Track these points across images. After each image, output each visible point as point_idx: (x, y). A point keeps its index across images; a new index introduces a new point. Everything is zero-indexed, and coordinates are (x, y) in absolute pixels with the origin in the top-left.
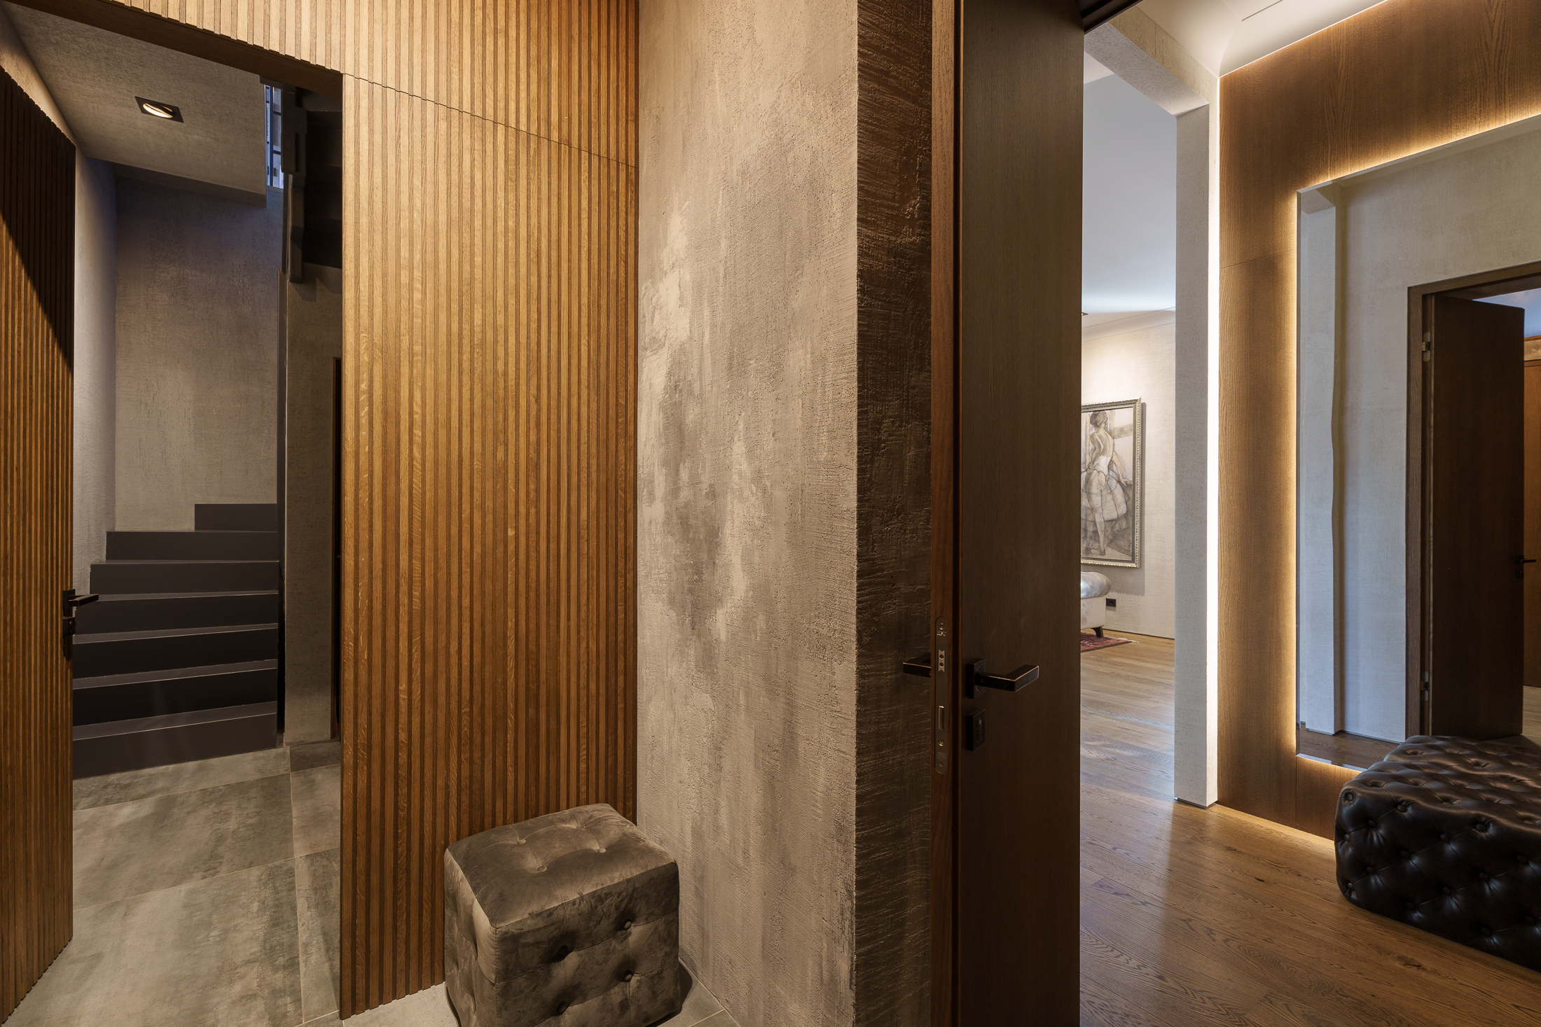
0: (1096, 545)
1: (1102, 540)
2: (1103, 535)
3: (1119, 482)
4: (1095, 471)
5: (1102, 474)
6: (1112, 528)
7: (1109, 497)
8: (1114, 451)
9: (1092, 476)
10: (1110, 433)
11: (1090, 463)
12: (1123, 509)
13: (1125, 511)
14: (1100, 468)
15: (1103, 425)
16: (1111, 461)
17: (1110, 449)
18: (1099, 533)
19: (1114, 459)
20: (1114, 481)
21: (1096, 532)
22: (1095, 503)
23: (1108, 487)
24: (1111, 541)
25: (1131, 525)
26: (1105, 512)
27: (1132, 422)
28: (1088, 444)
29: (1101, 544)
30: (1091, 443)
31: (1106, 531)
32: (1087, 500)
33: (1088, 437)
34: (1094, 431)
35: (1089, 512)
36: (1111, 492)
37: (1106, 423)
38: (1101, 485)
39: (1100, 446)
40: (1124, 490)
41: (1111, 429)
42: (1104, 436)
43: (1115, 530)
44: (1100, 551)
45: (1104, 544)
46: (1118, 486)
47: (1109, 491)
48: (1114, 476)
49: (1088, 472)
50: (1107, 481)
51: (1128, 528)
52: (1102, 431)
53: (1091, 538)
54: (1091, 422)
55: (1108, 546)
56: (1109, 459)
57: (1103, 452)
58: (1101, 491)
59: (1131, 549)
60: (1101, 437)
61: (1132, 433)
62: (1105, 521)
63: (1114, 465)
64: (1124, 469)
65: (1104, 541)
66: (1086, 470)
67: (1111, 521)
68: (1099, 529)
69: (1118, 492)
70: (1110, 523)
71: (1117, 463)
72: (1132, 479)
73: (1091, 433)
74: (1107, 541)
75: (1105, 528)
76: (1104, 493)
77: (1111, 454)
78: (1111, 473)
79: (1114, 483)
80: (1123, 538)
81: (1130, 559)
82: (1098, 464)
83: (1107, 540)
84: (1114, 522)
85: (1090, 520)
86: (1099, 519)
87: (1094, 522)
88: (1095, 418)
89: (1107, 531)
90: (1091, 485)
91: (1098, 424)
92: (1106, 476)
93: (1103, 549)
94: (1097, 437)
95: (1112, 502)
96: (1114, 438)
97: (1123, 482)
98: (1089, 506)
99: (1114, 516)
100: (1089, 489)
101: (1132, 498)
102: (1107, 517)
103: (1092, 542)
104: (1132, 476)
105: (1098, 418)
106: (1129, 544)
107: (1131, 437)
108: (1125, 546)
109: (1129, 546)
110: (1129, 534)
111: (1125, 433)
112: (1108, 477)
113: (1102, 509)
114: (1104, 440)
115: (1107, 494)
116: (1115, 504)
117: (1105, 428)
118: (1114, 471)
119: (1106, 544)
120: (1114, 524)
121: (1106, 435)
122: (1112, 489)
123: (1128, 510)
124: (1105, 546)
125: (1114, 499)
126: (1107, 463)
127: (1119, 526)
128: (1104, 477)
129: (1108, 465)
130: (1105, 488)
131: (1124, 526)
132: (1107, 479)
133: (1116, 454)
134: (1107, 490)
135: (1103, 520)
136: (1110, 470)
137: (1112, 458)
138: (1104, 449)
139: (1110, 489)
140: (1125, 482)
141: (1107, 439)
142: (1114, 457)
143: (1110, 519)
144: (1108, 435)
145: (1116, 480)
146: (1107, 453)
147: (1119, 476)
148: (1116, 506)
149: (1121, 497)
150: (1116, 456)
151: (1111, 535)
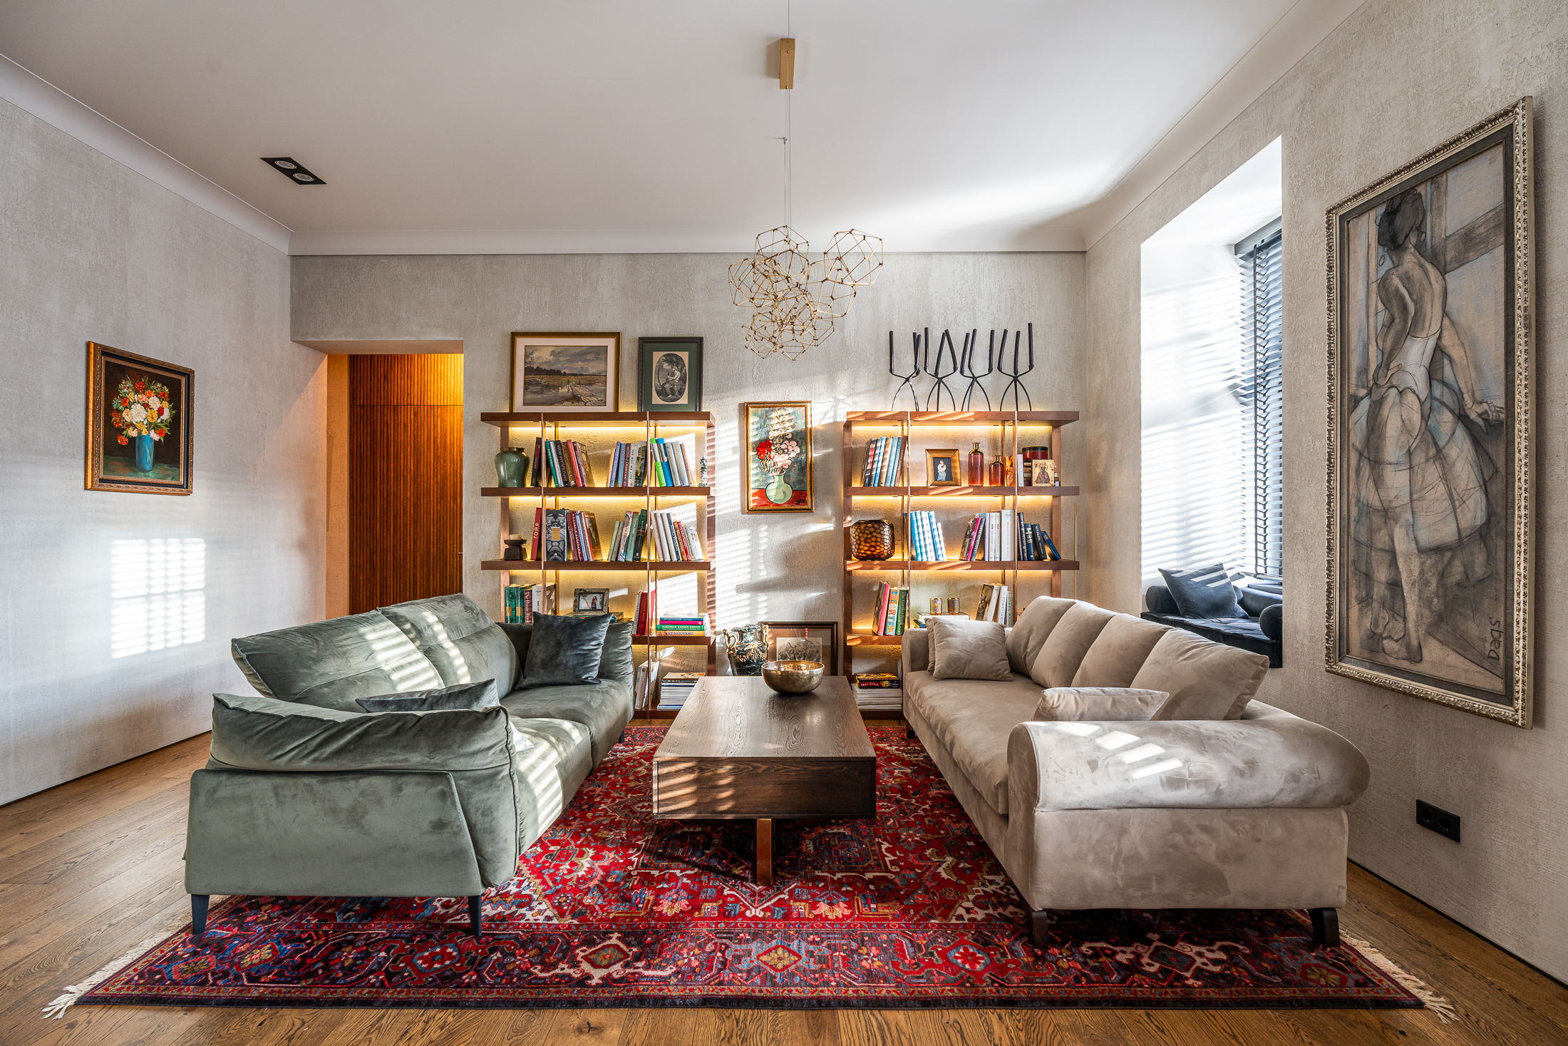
0: (1399, 627)
1: (1412, 609)
2: (1415, 597)
3: (1462, 417)
4: (1393, 392)
5: (1410, 397)
6: (1442, 575)
7: (1433, 472)
8: (1445, 313)
9: (1386, 410)
10: (1435, 258)
11: (1379, 367)
12: (1474, 512)
13: (1480, 519)
14: (1408, 381)
15: (1413, 239)
16: (1441, 353)
17: (1435, 311)
18: (1406, 588)
19: (1446, 341)
20: (1447, 417)
21: (1395, 585)
22: (1391, 493)
23: (1429, 435)
24: (1441, 618)
25: (1501, 567)
26: (1422, 521)
27: (1499, 199)
28: (1371, 311)
29: (1411, 625)
30: (1381, 306)
31: (1422, 582)
32: (1371, 484)
33: (1374, 287)
34: (1389, 264)
35: (1377, 520)
36: (1439, 455)
37: (1420, 229)
38: (1409, 432)
39: (1404, 308)
40: (1476, 443)
41: (1436, 241)
42: (1420, 273)
43: (1451, 581)
44: (1408, 646)
45: (1417, 625)
46: (1460, 432)
47: (1432, 452)
48: (1448, 398)
49: (1375, 397)
50: (1425, 418)
51: (1491, 576)
52: (1410, 260)
53: (1383, 604)
54: (1379, 240)
55: (1429, 633)
56: (1431, 343)
57: (1415, 327)
58: (1410, 453)
59: (1501, 652)
60: (1407, 279)
61: (1502, 239)
62: (1422, 551)
63: (1446, 362)
64: (1478, 369)
65: (1421, 616)
66: (1369, 394)
67: (1438, 550)
68: (1404, 577)
69: (1460, 451)
70: (1433, 557)
71: (1456, 353)
72: (1501, 403)
73: (1383, 272)
74: (1427, 617)
75: (1422, 573)
76: (1419, 458)
77: (1435, 327)
78: (1437, 392)
79: (1445, 420)
80: (1475, 610)
81: (1498, 685)
82: (1400, 368)
83: (1426, 612)
84: (1448, 555)
85: (1380, 545)
86: (1402, 544)
87: (1392, 553)
88: (1390, 223)
89: (1427, 583)
90: (1382, 436)
91: (1401, 239)
92: (1422, 403)
93: (1415, 643)
94: (1396, 281)
95: (1442, 489)
96: (1444, 272)
97: (1473, 416)
98: (1377, 504)
99: (1448, 533)
100: (1376, 449)
101: (1502, 470)
102: (1426, 538)
103: (1386, 615)
104: (1502, 390)
105: (1399, 220)
106: (1496, 635)
107: (1500, 252)
108: (1485, 640)
109: (1495, 640)
110: (1496, 599)
111: (1480, 243)
112: (1428, 405)
113: (1413, 512)
114: (1417, 286)
115: (1427, 460)
116: (1451, 495)
117: (1419, 247)
118: (1444, 383)
119: (1424, 627)
120: (1446, 560)
121: (1421, 266)
122: (1441, 444)
123: (1490, 515)
124: (1422, 632)
125: (1445, 478)
126: (1426, 360)
127: (1461, 569)
128: (1416, 405)
129: (1427, 365)
130: (1421, 441)
131: (1479, 570)
132: (1427, 412)
133: (1453, 323)
134: (1428, 448)
135: (1414, 546)
136: (1434, 382)
137: (1439, 338)
138: (1419, 313)
139: (1436, 444)
140: (1480, 415)
141: (1425, 282)
142: (1445, 333)
143: (1435, 544)
144: (1428, 266)
145: (1452, 411)
146: (1427, 325)
147: (1458, 395)
148: (1452, 501)
149: (1468, 467)
150: (1452, 331)
151: (1438, 597)
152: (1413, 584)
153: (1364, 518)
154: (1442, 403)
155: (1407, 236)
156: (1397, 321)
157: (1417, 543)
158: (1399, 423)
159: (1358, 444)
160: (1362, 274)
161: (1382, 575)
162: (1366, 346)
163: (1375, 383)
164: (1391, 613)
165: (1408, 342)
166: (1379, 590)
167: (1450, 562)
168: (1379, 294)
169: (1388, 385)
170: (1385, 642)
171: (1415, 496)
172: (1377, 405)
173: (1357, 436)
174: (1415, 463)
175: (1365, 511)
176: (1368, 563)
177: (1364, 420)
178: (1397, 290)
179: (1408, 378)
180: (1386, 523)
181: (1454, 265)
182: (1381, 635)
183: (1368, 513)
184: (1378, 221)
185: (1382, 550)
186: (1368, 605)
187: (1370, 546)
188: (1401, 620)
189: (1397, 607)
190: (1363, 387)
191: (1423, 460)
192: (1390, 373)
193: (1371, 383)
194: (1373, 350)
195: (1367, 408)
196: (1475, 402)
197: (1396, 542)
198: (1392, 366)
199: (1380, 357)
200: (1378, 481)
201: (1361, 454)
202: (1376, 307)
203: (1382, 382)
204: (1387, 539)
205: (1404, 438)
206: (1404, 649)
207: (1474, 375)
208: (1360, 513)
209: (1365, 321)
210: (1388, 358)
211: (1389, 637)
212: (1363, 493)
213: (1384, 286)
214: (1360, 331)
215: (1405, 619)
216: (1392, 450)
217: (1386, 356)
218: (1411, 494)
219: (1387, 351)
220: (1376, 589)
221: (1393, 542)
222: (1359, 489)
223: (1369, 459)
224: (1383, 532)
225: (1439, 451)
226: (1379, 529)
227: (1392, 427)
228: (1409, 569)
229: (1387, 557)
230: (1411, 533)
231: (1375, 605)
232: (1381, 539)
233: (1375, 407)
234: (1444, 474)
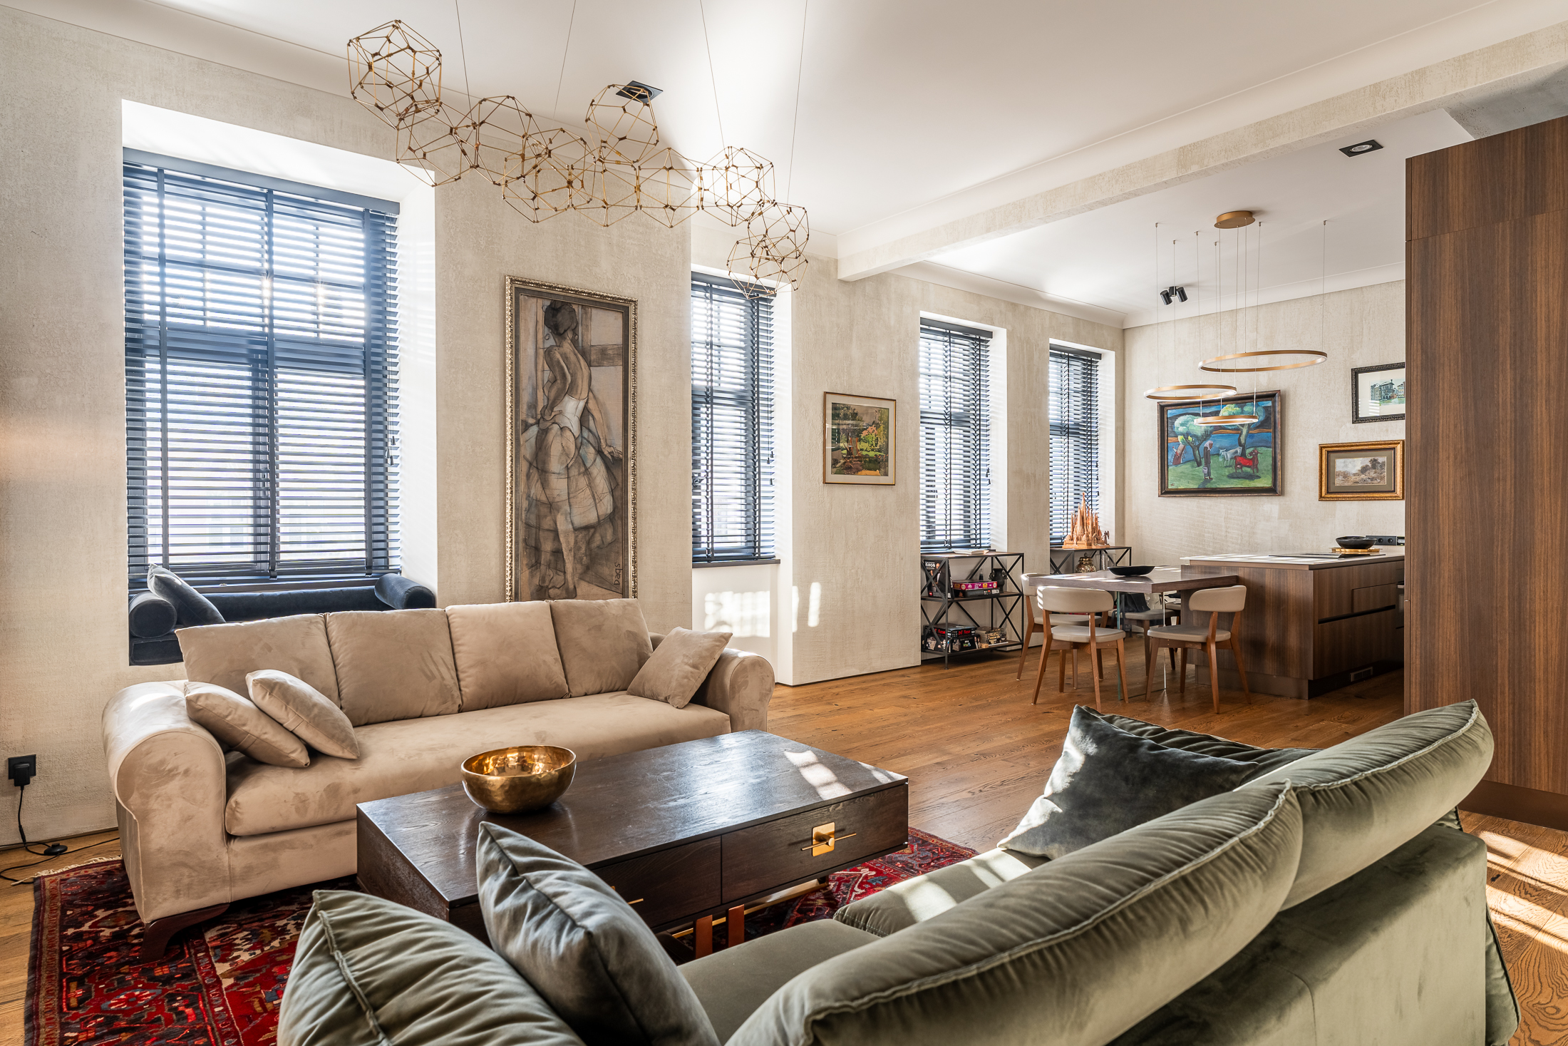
0: (559, 579)
1: (569, 566)
2: (571, 558)
3: (600, 452)
4: (556, 427)
5: (568, 433)
6: (589, 543)
7: (583, 481)
8: (590, 390)
9: (551, 436)
10: (584, 353)
11: (545, 408)
12: (606, 506)
13: (610, 510)
14: (566, 423)
15: (570, 335)
16: (586, 412)
17: (583, 385)
18: (565, 553)
19: (592, 405)
20: (592, 450)
21: (558, 552)
22: (556, 493)
23: (580, 460)
24: (588, 568)
26: (575, 511)
27: (619, 341)
28: (540, 367)
29: (569, 577)
30: (546, 367)
31: (577, 547)
32: (539, 485)
33: (541, 352)
34: (551, 342)
35: (544, 510)
36: (587, 472)
37: (575, 331)
38: (567, 455)
39: (564, 376)
40: (608, 468)
41: (585, 344)
42: (572, 358)
43: (594, 545)
44: (567, 590)
45: (573, 575)
46: (599, 460)
47: (582, 469)
48: (592, 439)
49: (542, 426)
50: (578, 448)
51: (615, 541)
52: (567, 347)
53: (549, 566)
54: (547, 322)
55: (581, 579)
56: (582, 404)
57: (571, 390)
58: (567, 468)
59: (621, 580)
60: (566, 358)
61: (621, 362)
62: (576, 529)
63: (591, 418)
64: (608, 427)
65: (575, 569)
66: (538, 423)
67: (586, 528)
68: (564, 546)
69: (599, 471)
70: (584, 533)
71: (596, 414)
72: (620, 449)
73: (547, 345)
74: (580, 568)
75: (576, 542)
76: (574, 472)
77: (584, 395)
78: (586, 434)
79: (590, 452)
80: (607, 560)
82: (561, 412)
83: (579, 566)
84: (592, 531)
85: (546, 527)
86: (563, 525)
87: (555, 532)
88: (554, 316)
89: (579, 548)
90: (547, 454)
91: (562, 330)
92: (576, 439)
93: (571, 587)
94: (558, 356)
95: (588, 492)
96: (590, 365)
97: (606, 453)
98: (543, 498)
99: (592, 518)
100: (544, 462)
101: (619, 485)
102: (579, 521)
103: (551, 573)
105: (559, 317)
106: (618, 571)
107: (620, 369)
108: (612, 576)
109: (618, 574)
110: (618, 553)
111: (610, 359)
112: (580, 440)
113: (570, 506)
114: (573, 365)
115: (579, 474)
116: (593, 496)
117: (574, 342)
118: (590, 431)
119: (578, 575)
120: (591, 534)
121: (575, 355)
122: (588, 465)
123: (615, 508)
124: (576, 579)
125: (591, 485)
126: (579, 413)
127: (600, 538)
128: (572, 439)
129: (579, 416)
130: (575, 462)
131: (609, 537)
132: (579, 445)
133: (594, 397)
134: (579, 467)
135: (571, 526)
136: (583, 428)
137: (587, 403)
138: (573, 383)
139: (584, 465)
140: (610, 453)
141: (578, 365)
142: (590, 401)
143: (584, 525)
144: (579, 356)
145: (594, 448)
146: (579, 392)
147: (598, 439)
148: (595, 500)
149: (603, 481)
150: (594, 401)
151: (586, 556)
152: (570, 550)
153: (533, 509)
154: (589, 442)
155: (565, 331)
156: (559, 381)
157: (573, 524)
158: (560, 448)
159: (528, 456)
160: (531, 338)
161: (547, 546)
162: (535, 389)
163: (542, 417)
164: (555, 571)
165: (567, 398)
166: (545, 557)
167: (593, 535)
168: (545, 357)
169: (552, 421)
170: (550, 591)
171: (571, 495)
172: (543, 433)
173: (528, 450)
174: (570, 475)
175: (534, 504)
176: (537, 540)
177: (533, 440)
178: (559, 362)
179: (566, 420)
180: (550, 512)
181: (595, 364)
182: (547, 586)
183: (536, 505)
184: (544, 309)
185: (548, 530)
186: (537, 568)
187: (539, 528)
188: (562, 574)
189: (559, 566)
190: (532, 417)
191: (577, 473)
192: (553, 414)
193: (539, 417)
194: (540, 393)
195: (536, 432)
196: (607, 445)
197: (558, 524)
198: (555, 409)
199: (546, 401)
200: (545, 484)
201: (531, 464)
202: (543, 366)
203: (547, 418)
204: (552, 523)
205: (564, 458)
206: (564, 592)
207: (606, 430)
208: (530, 505)
209: (534, 372)
210: (552, 404)
211: (554, 587)
212: (533, 491)
213: (549, 354)
214: (529, 378)
215: (565, 573)
216: (555, 465)
217: (550, 402)
218: (569, 494)
219: (552, 398)
220: (543, 557)
221: (556, 524)
222: (529, 488)
223: (537, 468)
224: (549, 518)
225: (587, 469)
226: (546, 516)
227: (555, 450)
228: (567, 543)
229: (551, 535)
230: (568, 518)
231: (543, 567)
232: (547, 523)
233: (543, 434)
234: (590, 483)
